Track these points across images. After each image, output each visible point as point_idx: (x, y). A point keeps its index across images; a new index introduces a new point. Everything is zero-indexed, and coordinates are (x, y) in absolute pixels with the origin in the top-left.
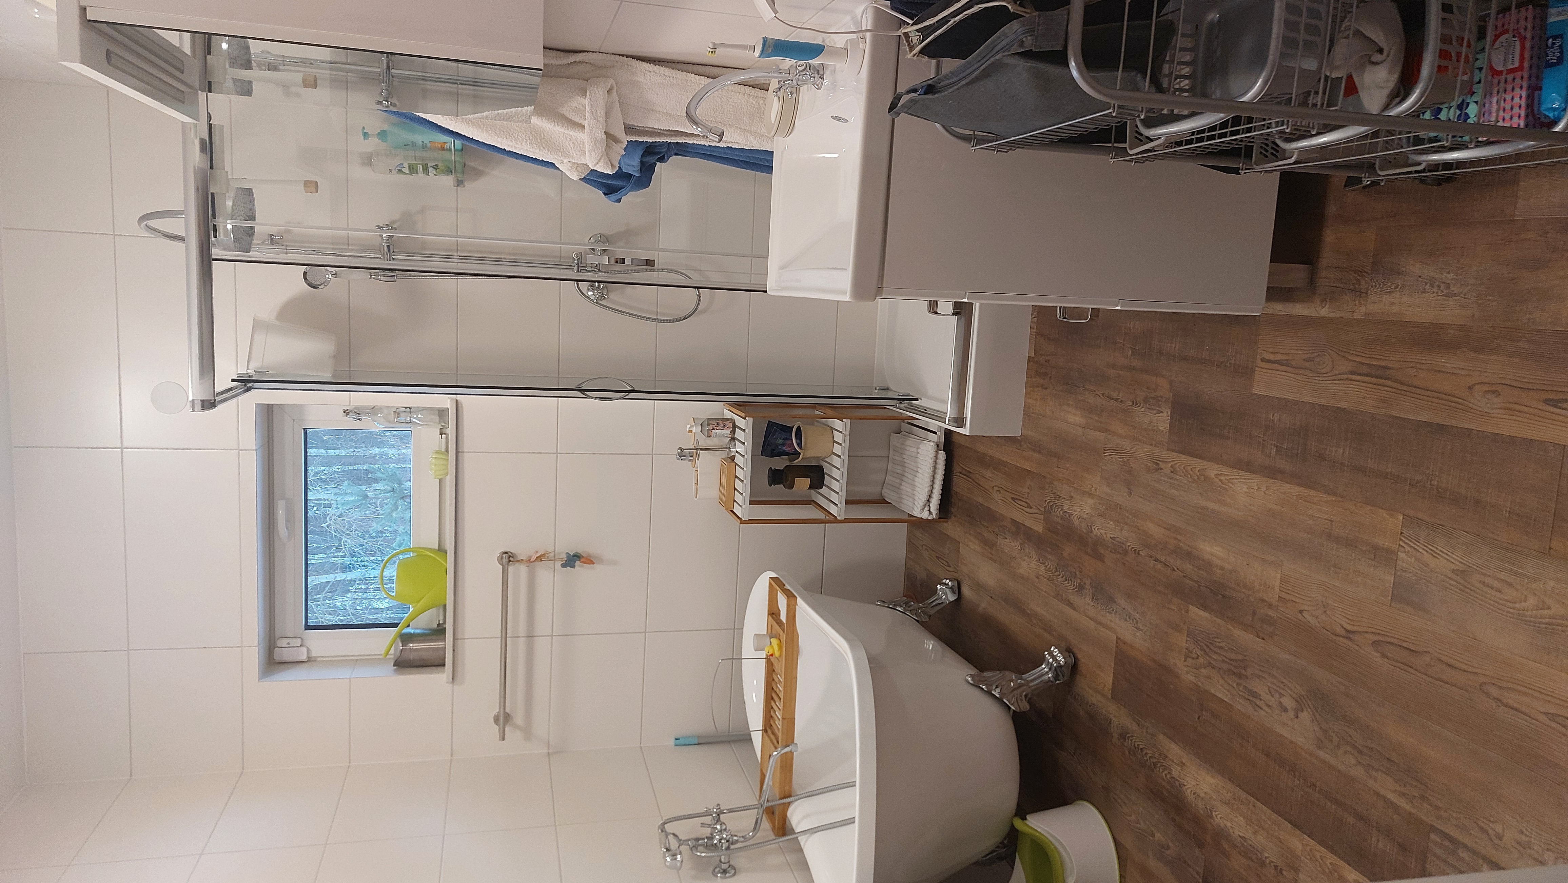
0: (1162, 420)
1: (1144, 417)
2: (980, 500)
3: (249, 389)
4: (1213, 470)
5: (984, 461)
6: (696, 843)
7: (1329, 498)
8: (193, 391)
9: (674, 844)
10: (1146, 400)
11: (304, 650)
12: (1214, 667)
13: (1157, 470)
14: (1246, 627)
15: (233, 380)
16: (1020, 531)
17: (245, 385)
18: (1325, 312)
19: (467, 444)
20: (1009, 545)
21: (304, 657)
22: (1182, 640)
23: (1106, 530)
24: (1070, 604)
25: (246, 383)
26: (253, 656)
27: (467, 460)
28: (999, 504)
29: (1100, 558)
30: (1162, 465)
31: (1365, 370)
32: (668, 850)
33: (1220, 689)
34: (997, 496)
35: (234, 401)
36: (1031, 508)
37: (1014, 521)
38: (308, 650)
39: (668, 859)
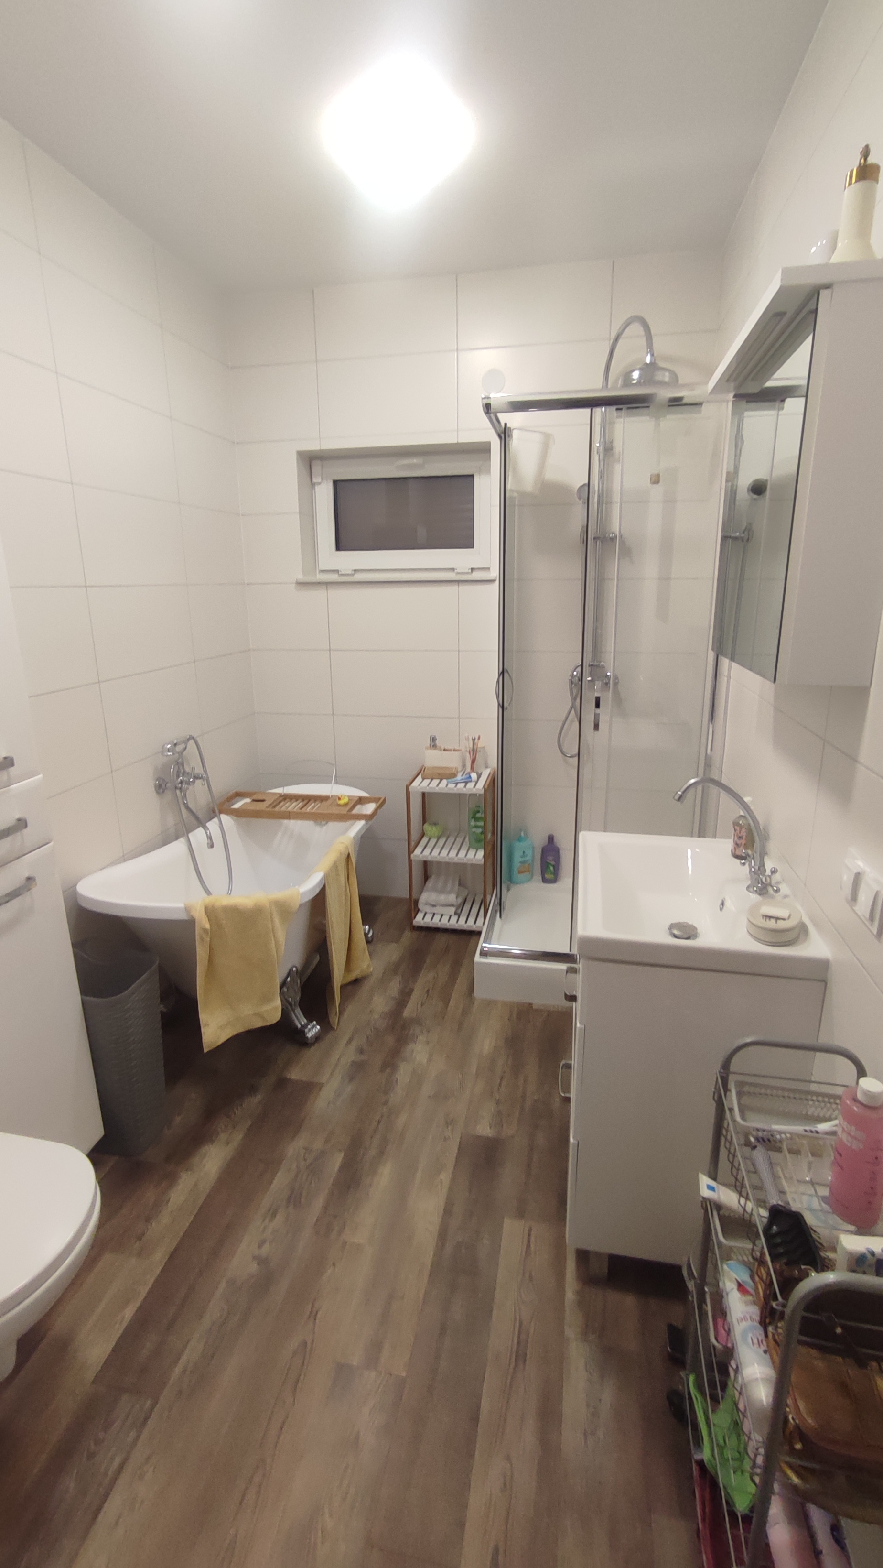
0: (485, 1129)
1: (488, 1110)
2: (428, 961)
3: (500, 436)
4: (445, 1177)
5: (456, 965)
6: (180, 764)
7: (421, 1296)
8: (498, 397)
9: (179, 748)
10: (499, 1113)
11: (320, 480)
12: (296, 1176)
13: (447, 1123)
14: (325, 1208)
15: (506, 424)
16: (405, 996)
17: (502, 433)
18: (570, 1295)
19: (463, 588)
20: (395, 987)
21: (314, 480)
22: (318, 1145)
23: (403, 1074)
24: (350, 1041)
25: (504, 434)
26: (313, 446)
27: (454, 588)
28: (425, 978)
29: (383, 1069)
30: (450, 1128)
31: (523, 1336)
32: (175, 745)
33: (281, 1181)
34: (431, 975)
35: (490, 425)
36: (422, 1006)
37: (412, 990)
38: (320, 484)
39: (169, 746)
